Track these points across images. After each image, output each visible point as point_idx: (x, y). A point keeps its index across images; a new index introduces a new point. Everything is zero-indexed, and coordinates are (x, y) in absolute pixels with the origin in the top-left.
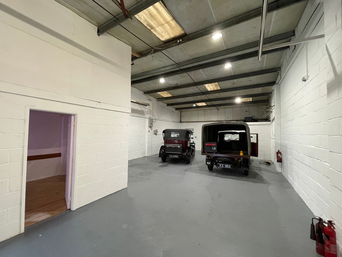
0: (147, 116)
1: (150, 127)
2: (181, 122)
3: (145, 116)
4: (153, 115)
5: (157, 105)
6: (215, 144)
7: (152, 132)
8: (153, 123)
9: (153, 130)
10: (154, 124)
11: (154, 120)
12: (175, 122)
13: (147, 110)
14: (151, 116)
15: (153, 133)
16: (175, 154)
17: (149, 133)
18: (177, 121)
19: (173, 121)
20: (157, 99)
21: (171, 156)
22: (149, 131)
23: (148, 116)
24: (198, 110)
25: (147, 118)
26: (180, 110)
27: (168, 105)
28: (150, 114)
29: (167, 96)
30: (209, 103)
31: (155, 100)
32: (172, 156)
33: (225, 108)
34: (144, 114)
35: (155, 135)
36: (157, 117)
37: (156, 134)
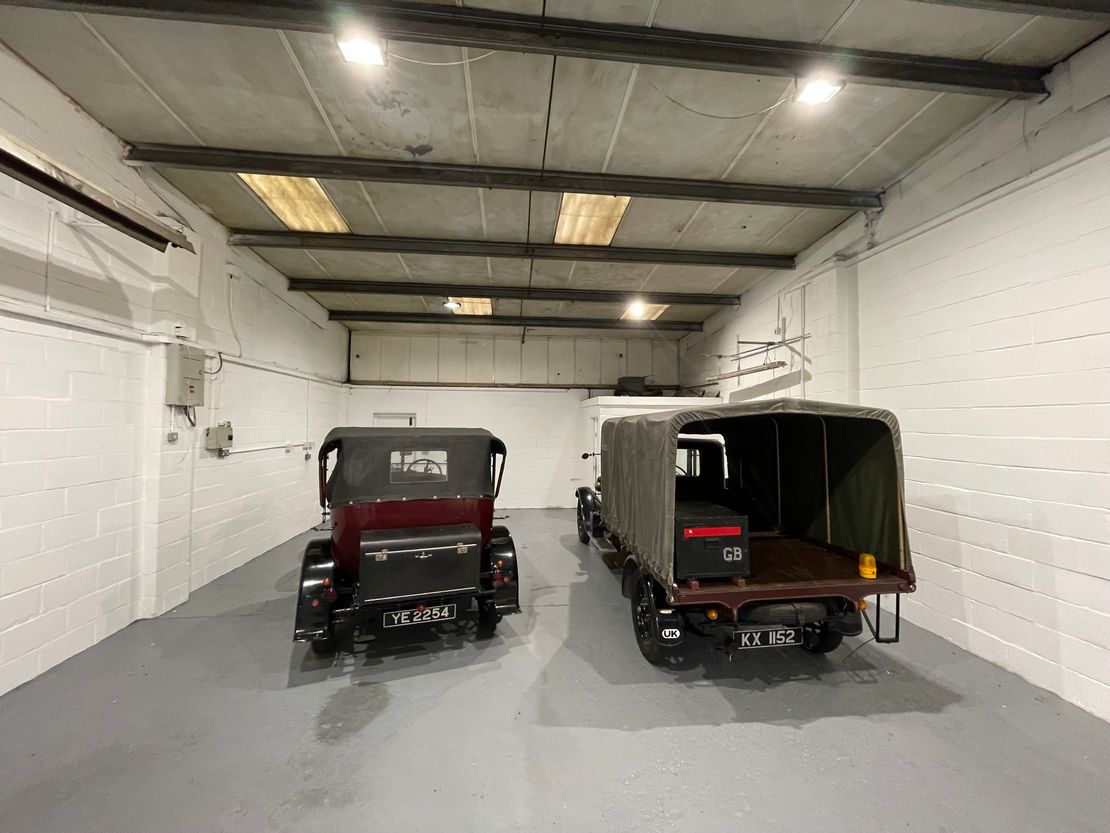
0: (149, 328)
1: (184, 409)
2: (349, 380)
3: (136, 325)
4: (204, 331)
5: (230, 269)
6: (736, 531)
7: (192, 440)
8: (206, 384)
9: (201, 429)
10: (212, 390)
11: (211, 365)
12: (324, 380)
13: (153, 287)
14: (191, 333)
15: (200, 443)
16: (432, 602)
17: (173, 451)
18: (334, 377)
19: (316, 375)
20: (234, 231)
21: (404, 614)
22: (172, 439)
23: (164, 330)
24: (438, 333)
25: (149, 344)
26: (348, 323)
27: (297, 284)
28: (178, 317)
29: (311, 228)
30: (510, 307)
31: (219, 233)
32: (411, 617)
33: (549, 337)
34: (128, 316)
35: (214, 461)
36: (230, 348)
37: (221, 453)
